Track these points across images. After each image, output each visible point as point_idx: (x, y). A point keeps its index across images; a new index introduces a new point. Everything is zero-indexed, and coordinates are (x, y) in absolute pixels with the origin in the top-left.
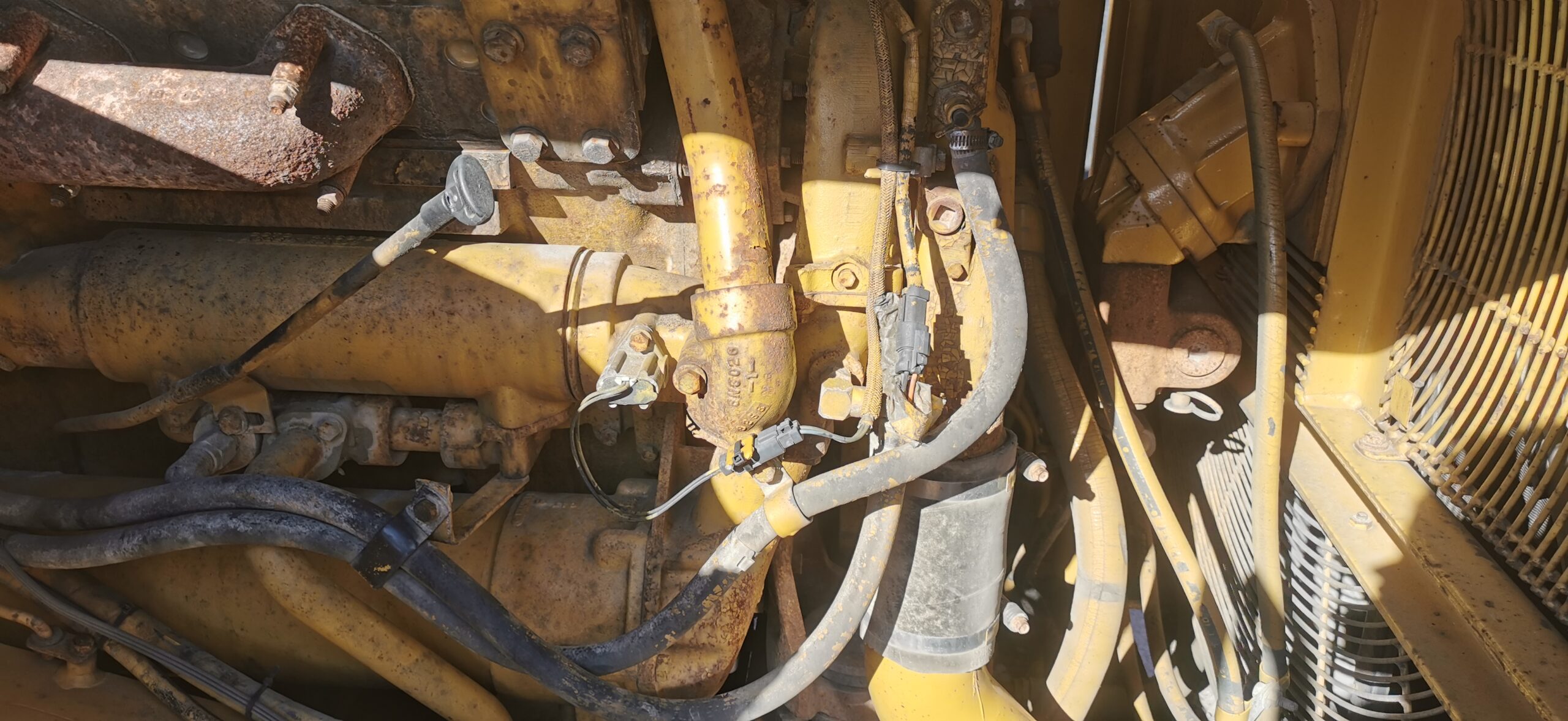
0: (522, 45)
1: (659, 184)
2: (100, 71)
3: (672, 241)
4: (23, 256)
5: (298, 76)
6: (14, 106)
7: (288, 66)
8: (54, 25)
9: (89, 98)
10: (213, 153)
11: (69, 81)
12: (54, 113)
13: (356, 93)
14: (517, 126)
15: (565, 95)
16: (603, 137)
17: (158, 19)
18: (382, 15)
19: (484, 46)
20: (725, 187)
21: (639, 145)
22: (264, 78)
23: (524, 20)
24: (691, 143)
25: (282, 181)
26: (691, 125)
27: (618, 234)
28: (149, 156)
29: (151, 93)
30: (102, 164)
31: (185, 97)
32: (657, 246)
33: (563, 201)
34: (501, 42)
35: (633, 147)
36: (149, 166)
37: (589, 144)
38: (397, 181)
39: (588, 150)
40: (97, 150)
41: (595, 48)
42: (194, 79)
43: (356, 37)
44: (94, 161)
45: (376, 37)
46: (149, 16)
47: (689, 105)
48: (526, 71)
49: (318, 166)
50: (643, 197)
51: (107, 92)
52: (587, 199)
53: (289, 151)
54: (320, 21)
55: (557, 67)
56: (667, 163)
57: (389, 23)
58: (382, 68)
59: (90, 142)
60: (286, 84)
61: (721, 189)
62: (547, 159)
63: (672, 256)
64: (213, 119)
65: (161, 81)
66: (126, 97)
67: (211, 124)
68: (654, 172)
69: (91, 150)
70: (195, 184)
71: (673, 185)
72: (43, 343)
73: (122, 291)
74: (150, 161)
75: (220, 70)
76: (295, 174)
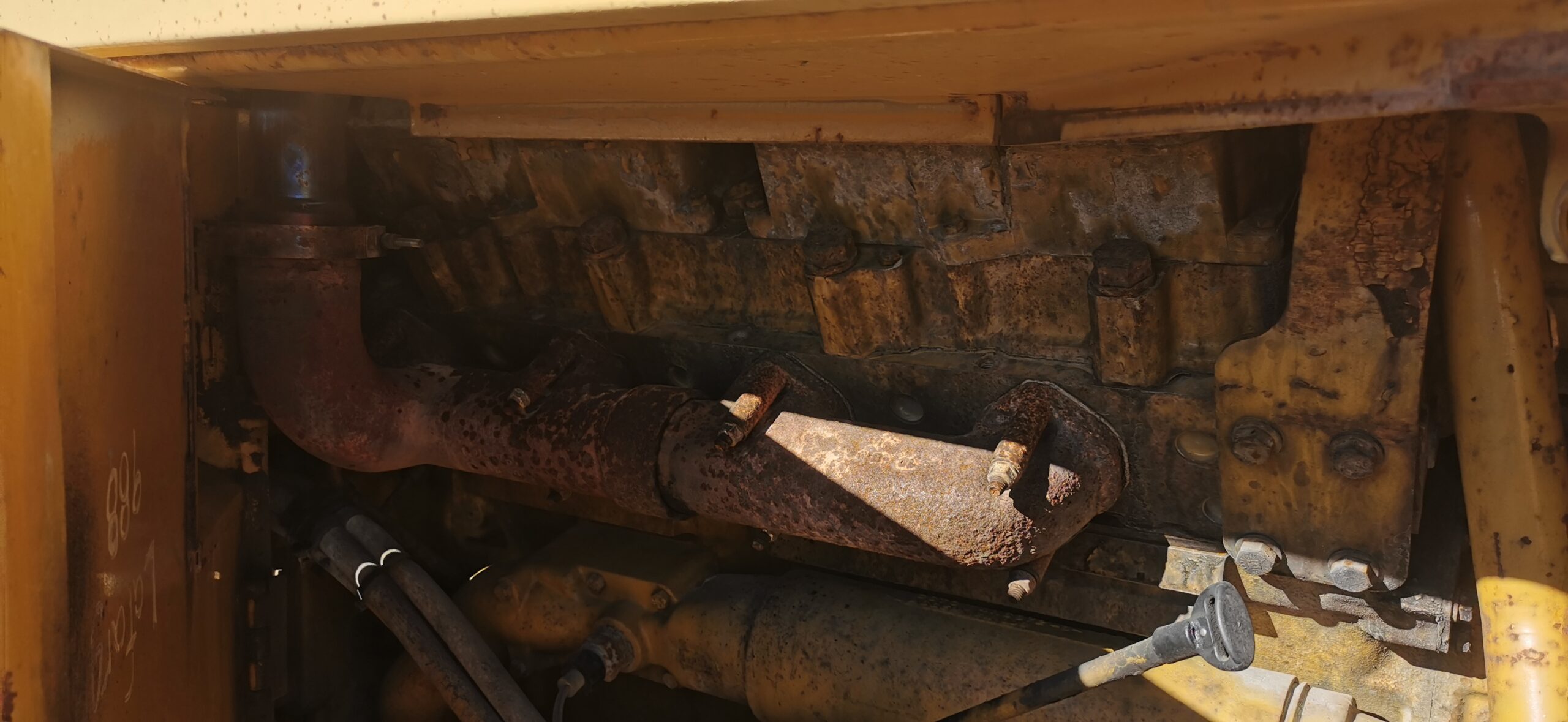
0: (1279, 447)
1: (1418, 622)
2: (825, 427)
3: (1416, 689)
5: (1021, 457)
6: (746, 453)
7: (1012, 445)
8: (793, 379)
9: (812, 455)
10: (919, 525)
11: (796, 435)
12: (779, 465)
13: (1074, 478)
14: (1247, 531)
15: (1319, 506)
16: (1361, 561)
17: (885, 382)
18: (1115, 397)
19: (1232, 446)
21: (1406, 576)
22: (984, 453)
23: (1289, 420)
24: (1489, 589)
25: (980, 562)
26: (1496, 567)
27: (1341, 669)
28: (856, 518)
29: (869, 455)
30: (811, 520)
31: (902, 463)
32: (1392, 692)
33: (1277, 619)
34: (1256, 442)
35: (1397, 576)
36: (854, 528)
37: (1339, 566)
39: (1337, 572)
40: (809, 505)
41: (1377, 459)
42: (912, 446)
43: (1082, 418)
44: (803, 514)
45: (1102, 420)
46: (877, 378)
47: (1497, 542)
48: (1275, 474)
49: (1020, 551)
50: (1390, 633)
51: (829, 450)
52: (1310, 621)
53: (995, 532)
54: (1048, 399)
55: (1318, 475)
56: (1438, 601)
57: (1120, 407)
58: (1104, 453)
59: (805, 496)
60: (1009, 465)
62: (1279, 575)
63: (1412, 708)
64: (926, 491)
65: (880, 444)
66: (846, 457)
67: (923, 495)
68: (1417, 609)
69: (805, 504)
70: (892, 551)
71: (1439, 628)
72: (708, 671)
73: (791, 635)
74: (856, 523)
75: (937, 439)
76: (995, 556)
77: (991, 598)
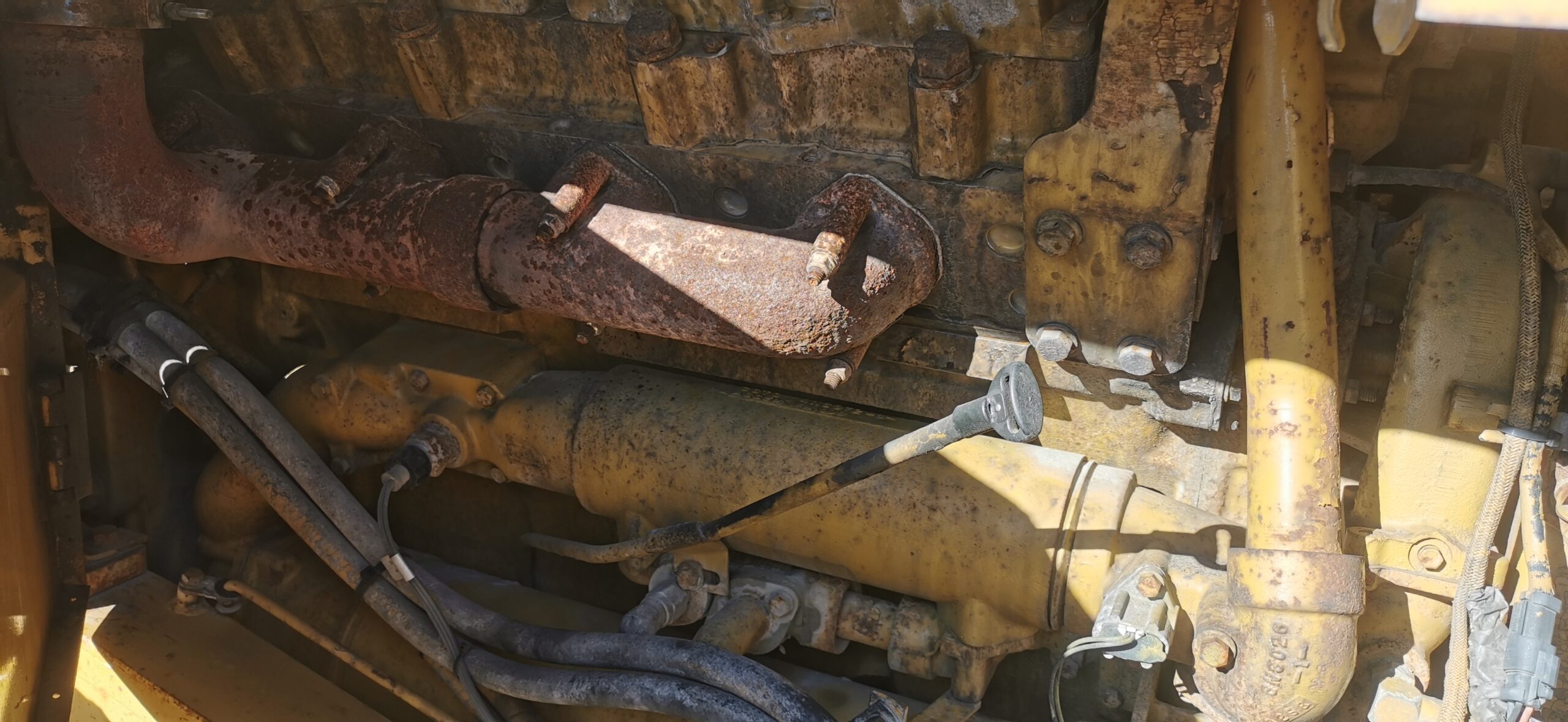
0: (1079, 238)
1: (1194, 403)
2: (649, 220)
3: (1189, 465)
4: (534, 377)
5: (839, 248)
6: (568, 245)
7: (831, 237)
8: (616, 171)
9: (635, 246)
10: (740, 316)
11: (619, 227)
12: (602, 257)
13: (890, 270)
14: (1048, 321)
15: (1112, 295)
16: (1146, 346)
17: (710, 175)
18: (931, 191)
19: (1036, 237)
20: (1296, 427)
21: (1185, 360)
22: (803, 245)
23: (1089, 212)
24: (1256, 370)
25: (799, 351)
26: (1263, 349)
27: (1125, 447)
28: (679, 309)
29: (693, 247)
30: (634, 311)
31: (725, 255)
32: (1169, 468)
33: (1071, 404)
34: (1058, 233)
35: (1178, 360)
36: (677, 319)
37: (1127, 352)
38: (901, 358)
39: (1125, 358)
40: (633, 297)
41: (1166, 249)
42: (735, 238)
43: (899, 211)
44: (627, 307)
45: (919, 213)
46: (701, 171)
47: (1266, 326)
48: (1075, 265)
49: (837, 340)
50: (1170, 414)
51: (652, 242)
52: (1101, 405)
53: (814, 322)
54: (868, 192)
55: (1112, 266)
56: (1212, 383)
57: (936, 200)
58: (919, 245)
59: (629, 288)
60: (827, 255)
61: (1291, 428)
62: (1073, 361)
63: (1185, 482)
64: (748, 282)
65: (703, 236)
66: (669, 249)
67: (744, 286)
68: (1194, 391)
69: (628, 296)
70: (715, 342)
71: (1212, 407)
72: (536, 464)
73: (617, 428)
74: (679, 315)
75: (760, 232)
76: (813, 345)
77: (811, 389)
